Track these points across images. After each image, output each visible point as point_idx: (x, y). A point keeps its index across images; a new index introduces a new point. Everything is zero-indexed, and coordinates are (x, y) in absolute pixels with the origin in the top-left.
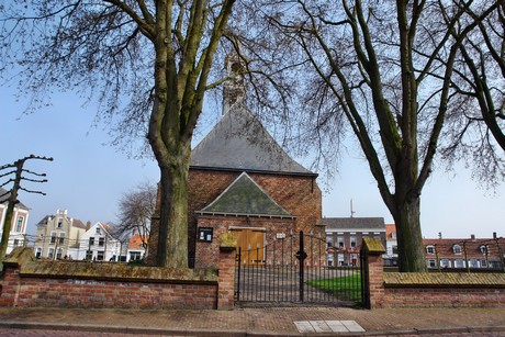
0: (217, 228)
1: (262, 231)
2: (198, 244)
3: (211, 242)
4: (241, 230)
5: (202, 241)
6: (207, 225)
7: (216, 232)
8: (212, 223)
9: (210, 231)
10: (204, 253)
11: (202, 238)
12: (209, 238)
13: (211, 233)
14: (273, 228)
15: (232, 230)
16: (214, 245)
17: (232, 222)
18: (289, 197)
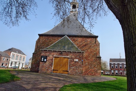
0: (49, 56)
1: (68, 58)
2: (41, 63)
3: (46, 62)
4: (59, 57)
5: (42, 61)
6: (45, 55)
7: (48, 58)
8: (47, 54)
9: (46, 57)
10: (43, 66)
11: (42, 60)
12: (45, 60)
13: (46, 58)
14: (73, 57)
15: (55, 57)
16: (47, 63)
17: (55, 54)
18: (85, 45)
